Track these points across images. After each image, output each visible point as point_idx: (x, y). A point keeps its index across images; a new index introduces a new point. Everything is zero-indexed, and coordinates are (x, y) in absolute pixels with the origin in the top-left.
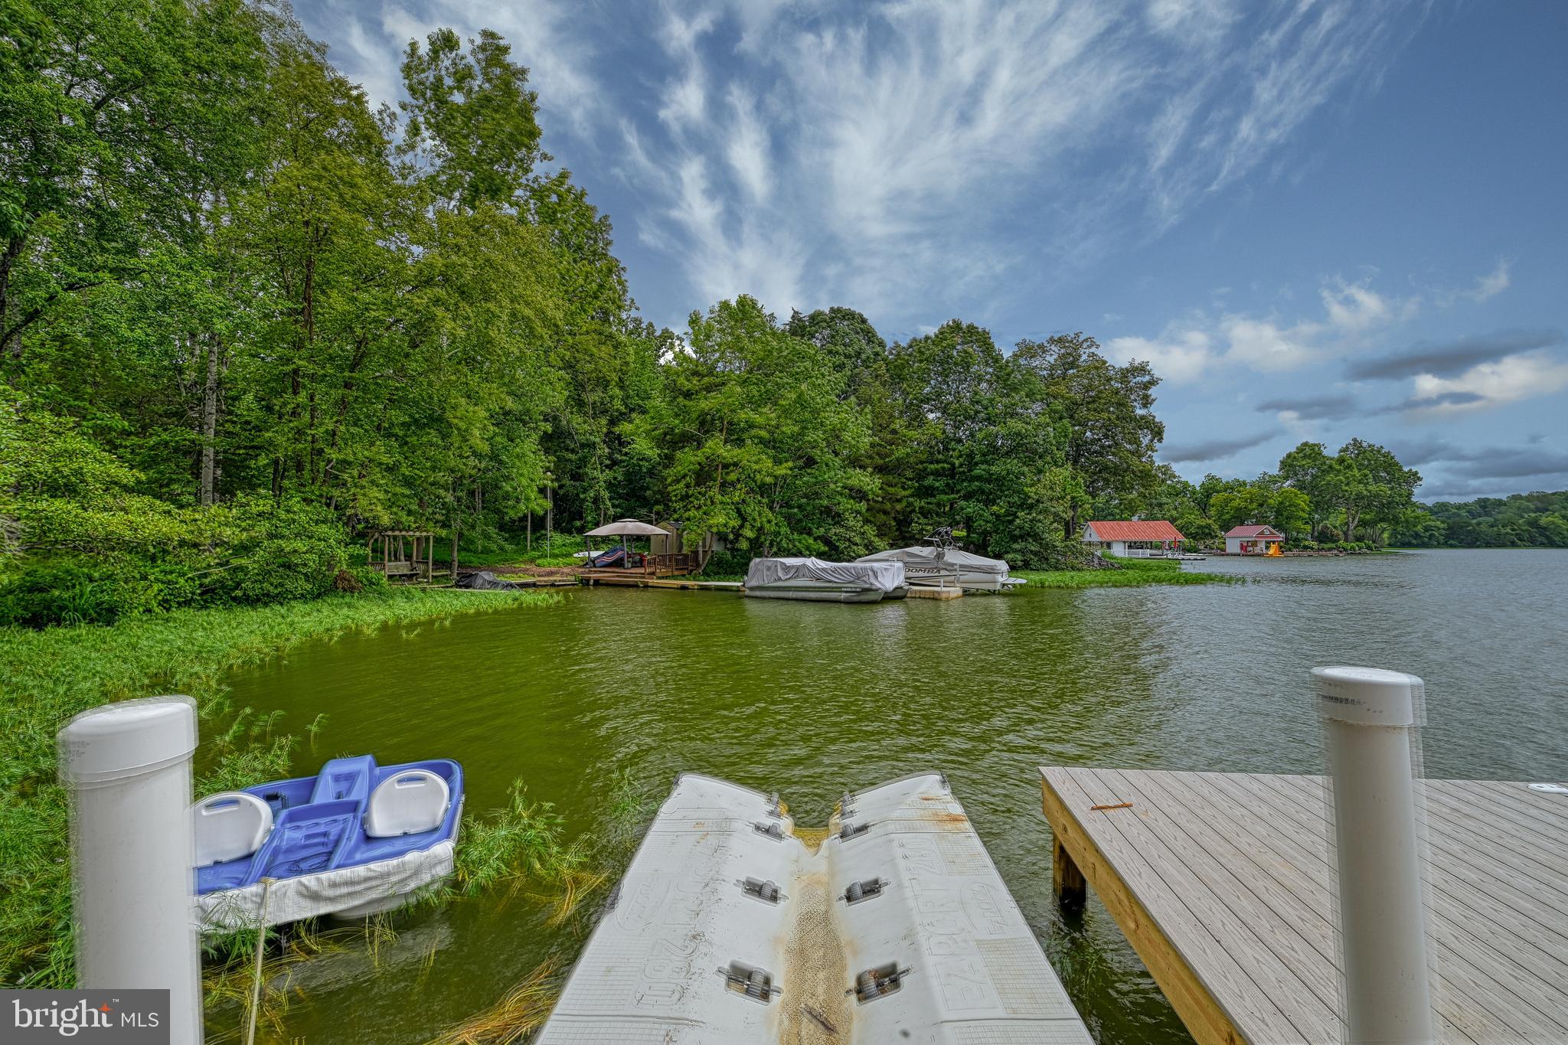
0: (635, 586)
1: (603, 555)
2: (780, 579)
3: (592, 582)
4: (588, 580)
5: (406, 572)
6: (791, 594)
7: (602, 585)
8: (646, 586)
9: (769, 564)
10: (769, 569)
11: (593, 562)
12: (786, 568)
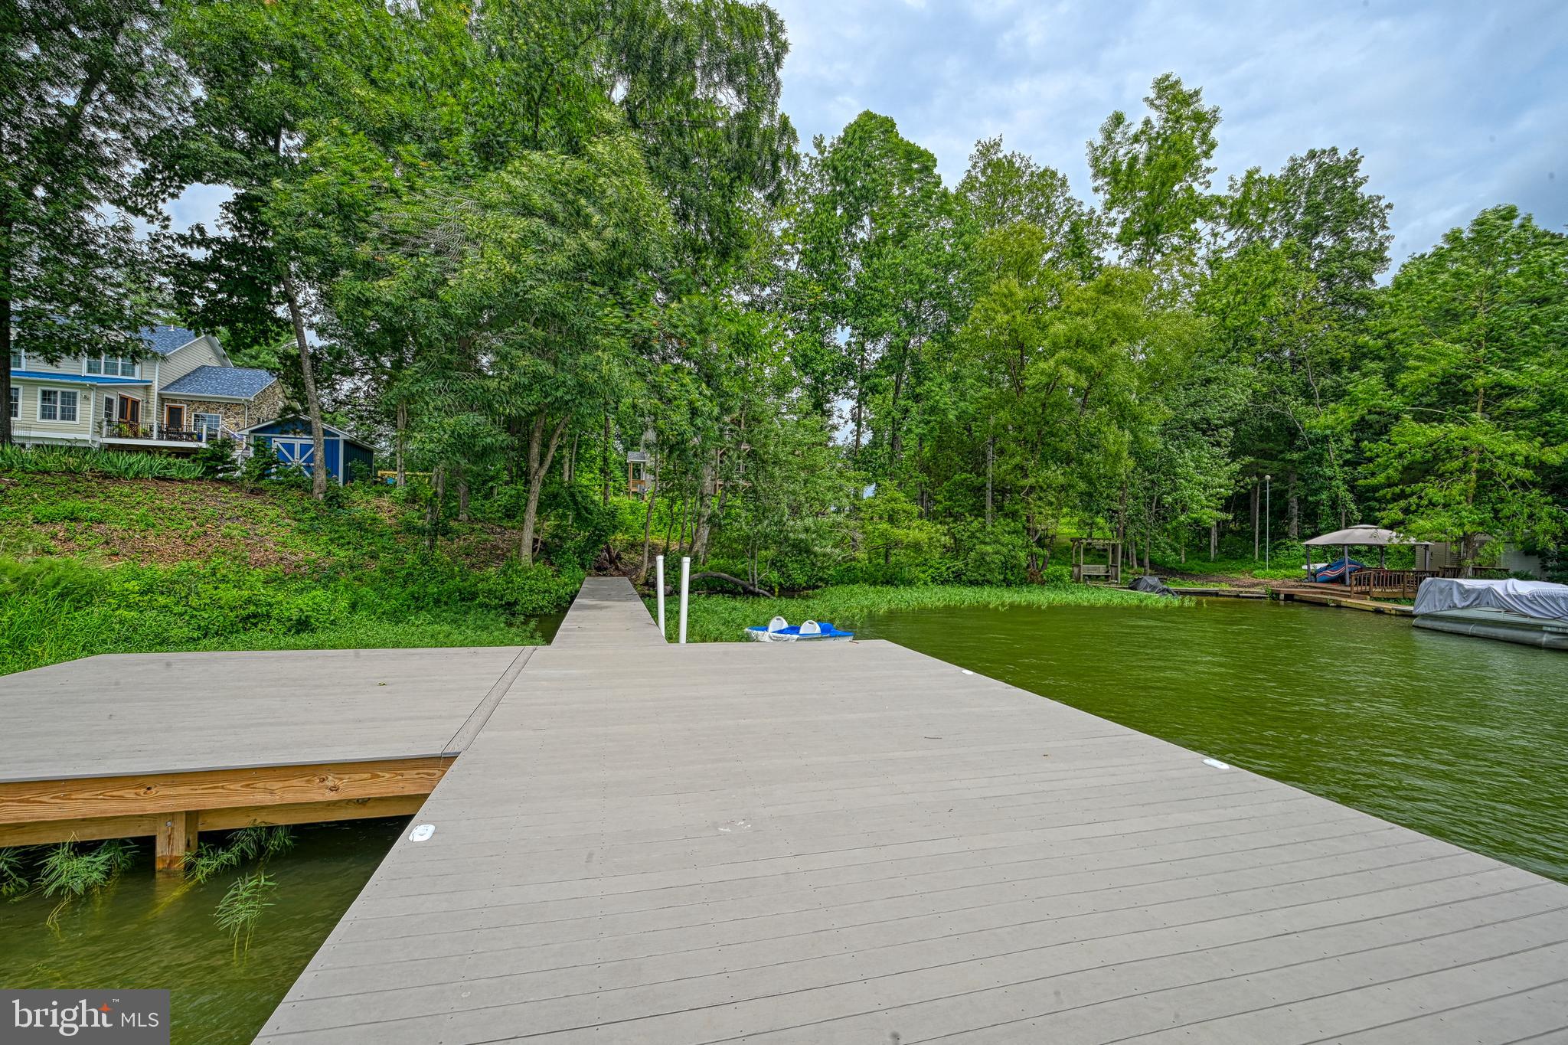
0: (1323, 605)
1: (1326, 568)
2: (1455, 607)
3: (1282, 596)
4: (1278, 595)
5: (1102, 573)
6: (1471, 629)
7: (1297, 601)
8: (1339, 606)
9: (1443, 585)
10: (1441, 591)
11: (1315, 575)
12: (1465, 593)
